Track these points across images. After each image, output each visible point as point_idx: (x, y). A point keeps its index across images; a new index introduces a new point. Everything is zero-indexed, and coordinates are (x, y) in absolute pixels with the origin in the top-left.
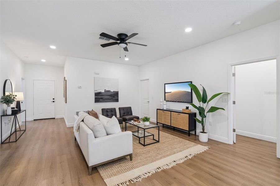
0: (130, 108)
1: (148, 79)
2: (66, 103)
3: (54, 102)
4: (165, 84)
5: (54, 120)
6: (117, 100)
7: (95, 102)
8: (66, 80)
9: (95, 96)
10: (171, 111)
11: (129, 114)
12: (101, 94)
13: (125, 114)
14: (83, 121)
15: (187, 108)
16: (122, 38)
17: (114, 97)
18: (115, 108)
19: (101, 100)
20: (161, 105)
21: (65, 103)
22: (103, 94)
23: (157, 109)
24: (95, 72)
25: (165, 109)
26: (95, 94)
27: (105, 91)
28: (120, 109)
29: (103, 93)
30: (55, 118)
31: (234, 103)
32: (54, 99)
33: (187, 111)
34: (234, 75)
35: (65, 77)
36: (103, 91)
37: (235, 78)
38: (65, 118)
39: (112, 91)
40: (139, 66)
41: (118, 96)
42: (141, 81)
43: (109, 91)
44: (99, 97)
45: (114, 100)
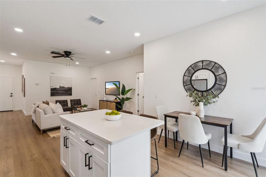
0: (80, 100)
1: (96, 78)
2: (25, 96)
3: (11, 96)
4: (106, 82)
5: (12, 112)
6: (71, 94)
7: (51, 96)
8: (25, 78)
9: (51, 91)
10: (107, 101)
11: (79, 104)
12: (56, 90)
13: (76, 104)
14: (38, 107)
15: (116, 99)
16: (67, 54)
17: (68, 92)
18: (67, 100)
19: (56, 94)
20: (102, 97)
21: (23, 97)
22: (58, 90)
23: (100, 100)
24: (51, 72)
25: (105, 100)
26: (51, 89)
27: (60, 87)
28: (71, 101)
29: (58, 88)
30: (12, 111)
31: (138, 95)
32: (11, 94)
33: (115, 101)
34: (138, 78)
35: (23, 76)
36: (58, 87)
37: (139, 80)
38: (23, 110)
39: (66, 87)
40: (90, 67)
41: (71, 91)
42: (92, 79)
43: (64, 87)
44: (54, 92)
45: (67, 94)
